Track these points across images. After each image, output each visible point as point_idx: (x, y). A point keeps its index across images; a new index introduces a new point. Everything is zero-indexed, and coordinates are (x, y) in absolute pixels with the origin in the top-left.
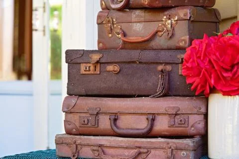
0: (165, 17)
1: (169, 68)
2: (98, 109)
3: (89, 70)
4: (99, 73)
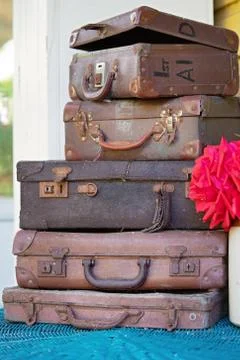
0: (164, 112)
1: (170, 188)
2: (66, 251)
3: (52, 192)
4: (66, 196)
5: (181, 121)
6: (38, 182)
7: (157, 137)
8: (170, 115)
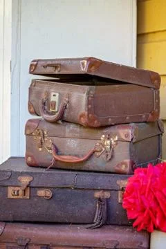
0: (103, 136)
1: (107, 195)
2: (28, 240)
3: (18, 195)
4: (28, 198)
5: (116, 144)
6: (7, 186)
7: (98, 154)
8: (108, 139)
